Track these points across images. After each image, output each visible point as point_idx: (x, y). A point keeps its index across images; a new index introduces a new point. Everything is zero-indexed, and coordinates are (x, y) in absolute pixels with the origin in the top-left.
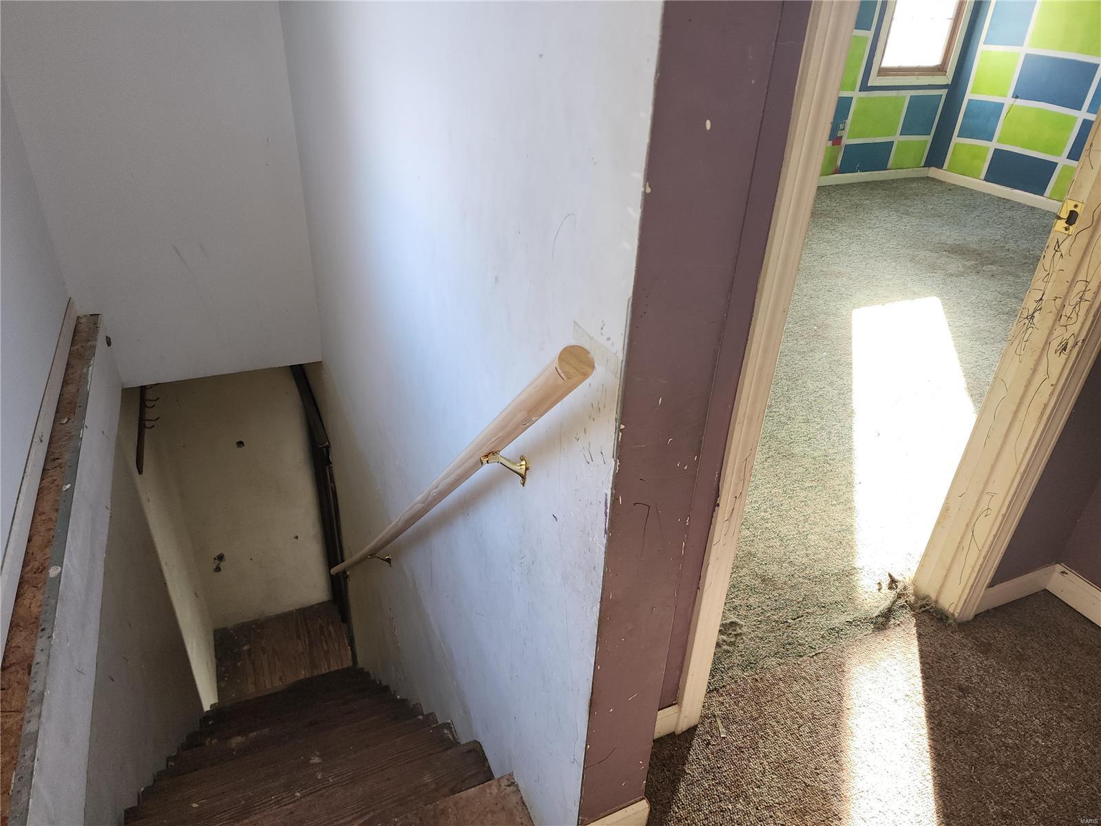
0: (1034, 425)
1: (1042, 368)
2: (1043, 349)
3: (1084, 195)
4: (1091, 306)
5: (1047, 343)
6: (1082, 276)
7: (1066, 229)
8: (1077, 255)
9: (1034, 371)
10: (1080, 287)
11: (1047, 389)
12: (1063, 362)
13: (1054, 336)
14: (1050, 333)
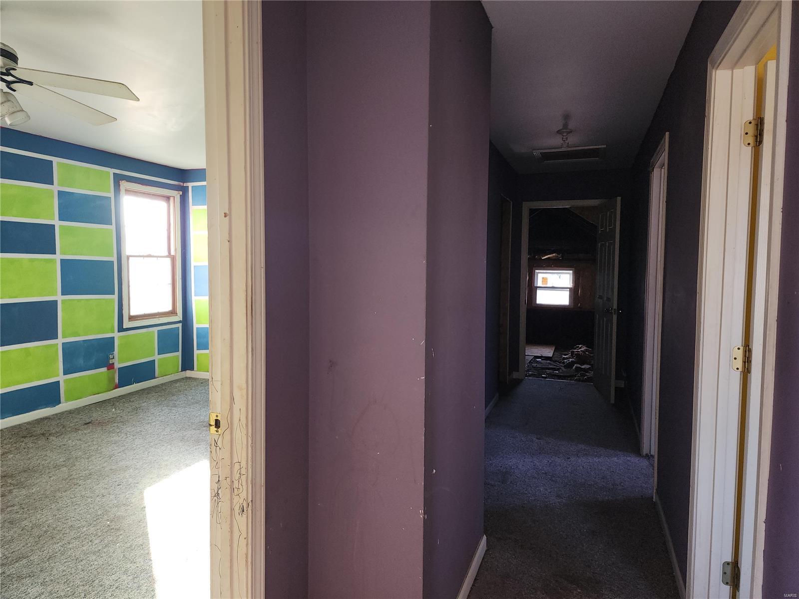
0: (245, 572)
1: (235, 528)
2: (231, 515)
3: (219, 410)
4: (247, 477)
5: (232, 509)
6: (235, 460)
7: (217, 431)
8: (228, 447)
9: (232, 532)
10: (237, 466)
11: (243, 542)
12: (246, 520)
13: (234, 504)
14: (232, 503)
